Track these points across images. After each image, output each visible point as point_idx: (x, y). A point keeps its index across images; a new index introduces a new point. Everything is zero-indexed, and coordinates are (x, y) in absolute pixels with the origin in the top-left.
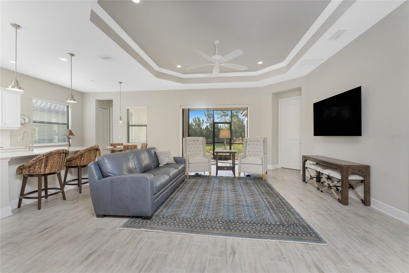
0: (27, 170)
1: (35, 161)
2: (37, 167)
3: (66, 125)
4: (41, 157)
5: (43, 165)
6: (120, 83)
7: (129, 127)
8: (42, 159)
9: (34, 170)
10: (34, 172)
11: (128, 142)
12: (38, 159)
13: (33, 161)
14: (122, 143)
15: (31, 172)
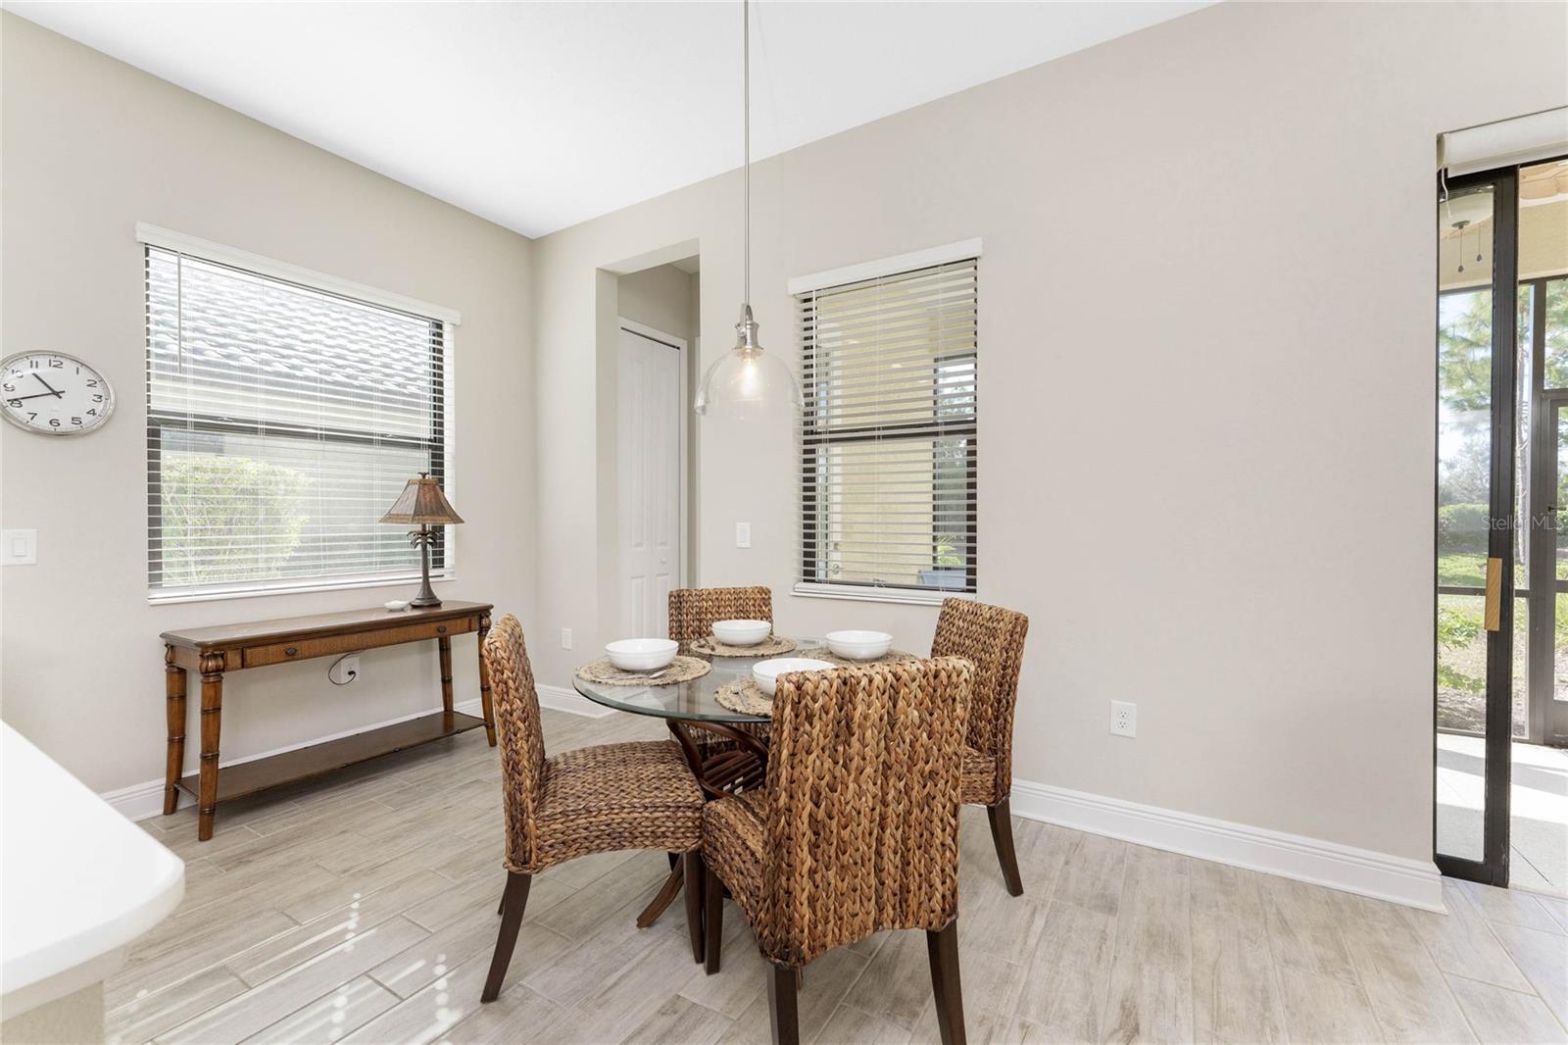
11: (807, 574)
14: (762, 590)
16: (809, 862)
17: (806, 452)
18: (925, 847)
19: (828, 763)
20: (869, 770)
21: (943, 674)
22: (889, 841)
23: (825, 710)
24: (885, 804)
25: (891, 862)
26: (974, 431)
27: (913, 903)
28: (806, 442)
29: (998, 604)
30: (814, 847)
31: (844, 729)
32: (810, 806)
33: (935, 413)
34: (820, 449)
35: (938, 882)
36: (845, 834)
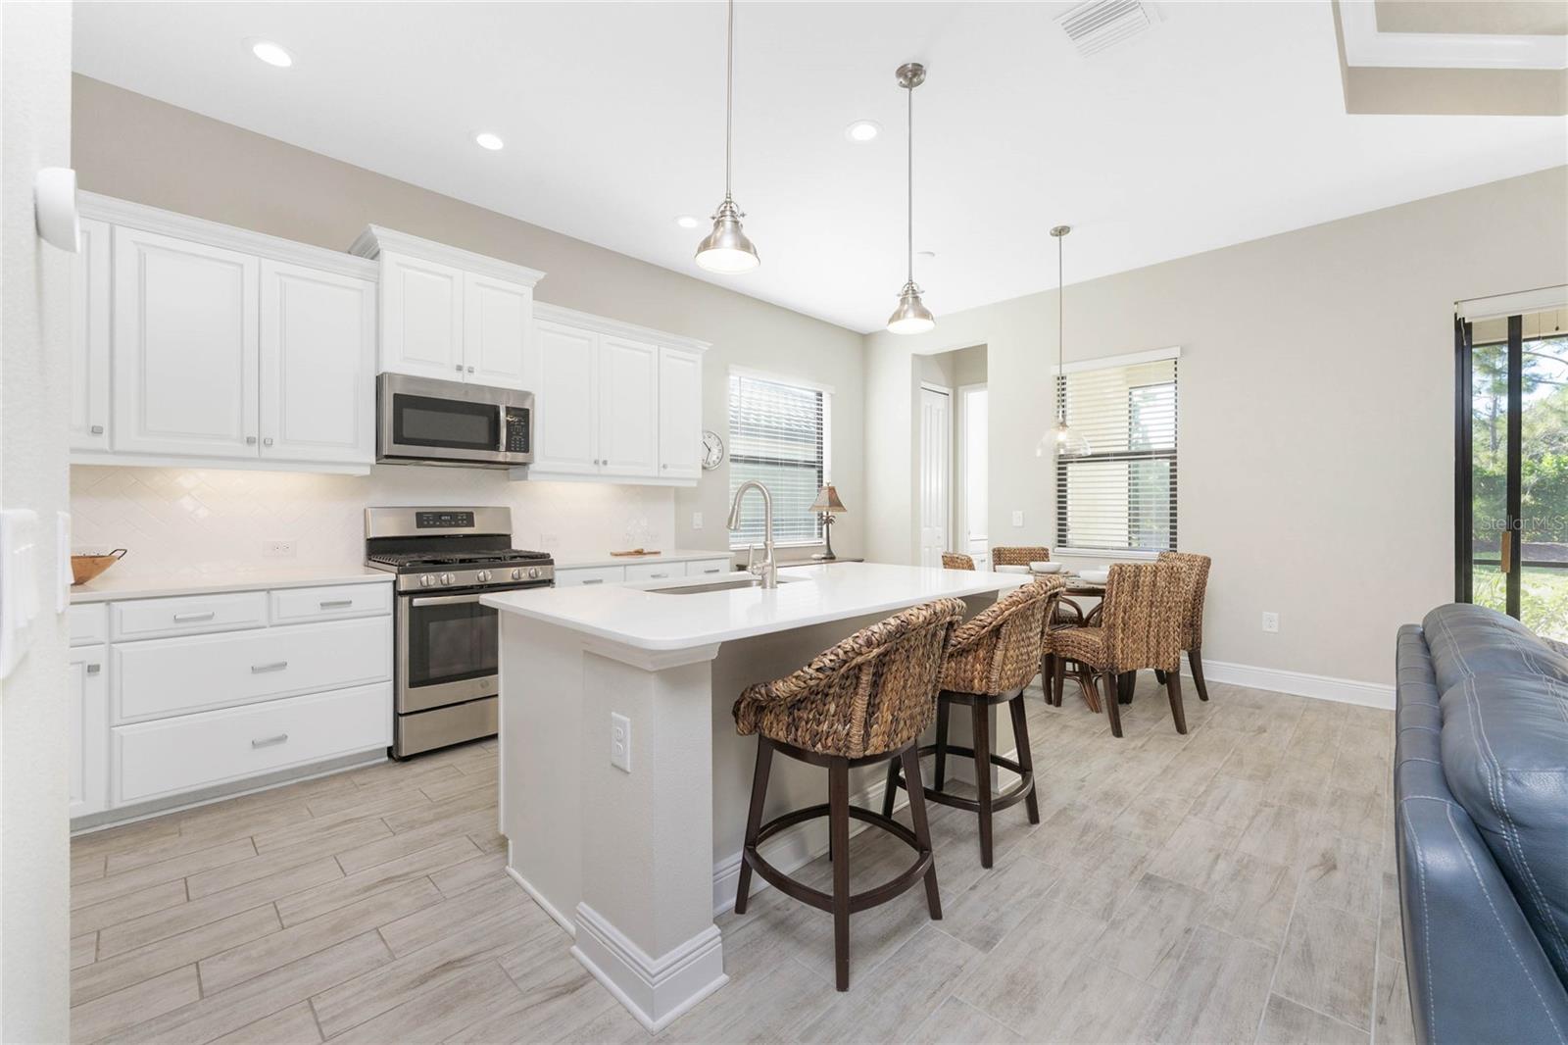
0: (785, 719)
1: (829, 673)
2: (832, 708)
3: (814, 466)
4: (861, 654)
5: (860, 705)
6: (1061, 232)
7: (1065, 468)
8: (860, 667)
9: (819, 723)
10: (816, 736)
11: (1059, 541)
12: (845, 662)
13: (818, 670)
14: (1043, 549)
15: (803, 737)
16: (1121, 635)
17: (1059, 469)
18: (1166, 638)
19: (1129, 599)
20: (1145, 603)
21: (1175, 569)
22: (1152, 633)
23: (1129, 577)
24: (1150, 616)
25: (1153, 642)
26: (1175, 458)
27: (1162, 659)
28: (1060, 463)
29: (1193, 553)
30: (1123, 630)
31: (1136, 586)
32: (1122, 614)
33: (1130, 448)
34: (1070, 467)
35: (1172, 654)
36: (1135, 627)
